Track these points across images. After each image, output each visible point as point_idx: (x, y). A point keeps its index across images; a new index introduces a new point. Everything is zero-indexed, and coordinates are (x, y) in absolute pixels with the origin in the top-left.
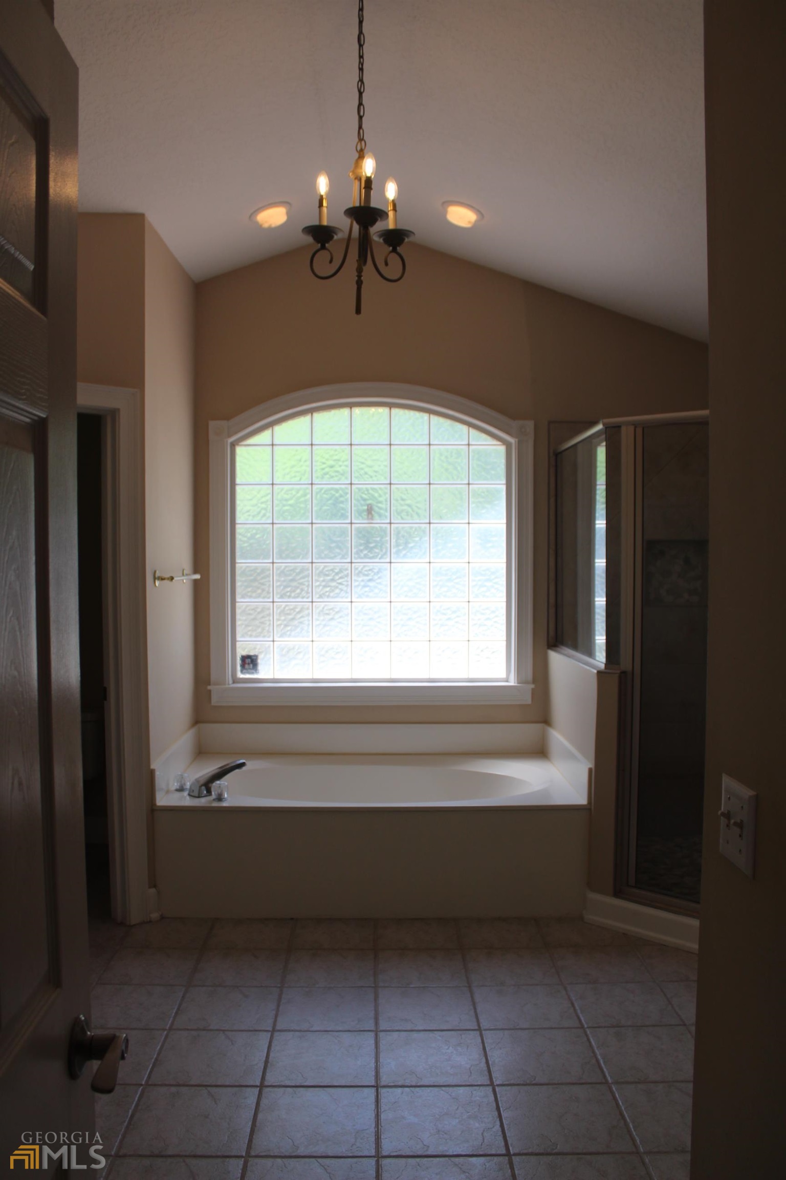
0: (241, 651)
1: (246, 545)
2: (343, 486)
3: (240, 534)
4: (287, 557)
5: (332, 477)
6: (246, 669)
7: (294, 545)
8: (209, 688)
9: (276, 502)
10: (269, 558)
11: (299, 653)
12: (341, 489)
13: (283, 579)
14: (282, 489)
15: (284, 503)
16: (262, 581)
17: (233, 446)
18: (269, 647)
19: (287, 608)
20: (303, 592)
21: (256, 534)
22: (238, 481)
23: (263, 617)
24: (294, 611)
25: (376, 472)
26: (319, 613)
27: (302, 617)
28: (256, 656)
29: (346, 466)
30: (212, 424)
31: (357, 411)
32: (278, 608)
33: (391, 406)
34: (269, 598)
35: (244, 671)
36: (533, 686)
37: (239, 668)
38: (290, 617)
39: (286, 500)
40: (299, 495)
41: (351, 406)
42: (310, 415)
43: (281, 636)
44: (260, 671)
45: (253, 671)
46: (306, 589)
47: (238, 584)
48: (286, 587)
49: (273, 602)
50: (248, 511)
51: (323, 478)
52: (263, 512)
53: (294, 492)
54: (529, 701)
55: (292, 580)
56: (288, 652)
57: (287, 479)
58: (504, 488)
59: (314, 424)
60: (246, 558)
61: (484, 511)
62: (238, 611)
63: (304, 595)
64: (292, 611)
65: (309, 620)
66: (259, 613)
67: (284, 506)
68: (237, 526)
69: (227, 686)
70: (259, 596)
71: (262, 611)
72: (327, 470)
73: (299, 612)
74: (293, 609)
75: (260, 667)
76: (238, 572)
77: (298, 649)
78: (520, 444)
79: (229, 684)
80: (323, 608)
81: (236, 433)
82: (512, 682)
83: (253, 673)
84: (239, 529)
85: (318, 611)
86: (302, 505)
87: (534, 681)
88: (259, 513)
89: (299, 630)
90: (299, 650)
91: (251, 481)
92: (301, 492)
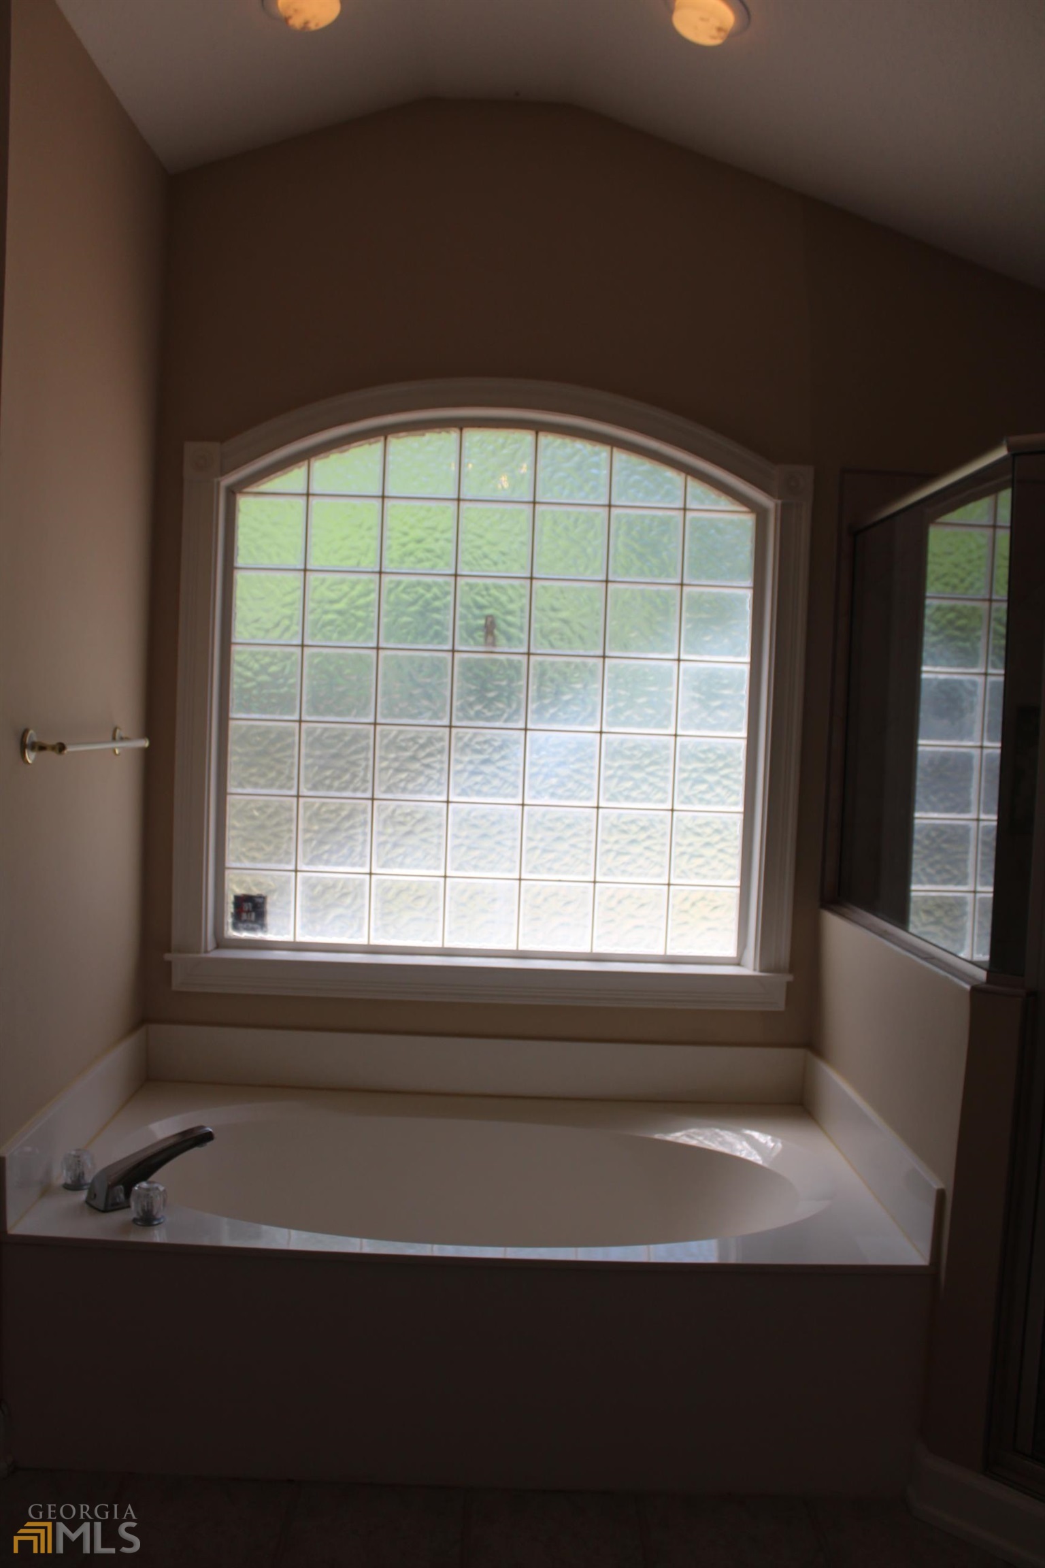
0: (235, 887)
1: (249, 685)
2: (440, 580)
3: (240, 664)
4: (329, 711)
5: (420, 561)
6: (245, 921)
7: (341, 689)
8: (167, 957)
9: (310, 605)
10: (292, 712)
11: (346, 895)
12: (436, 584)
13: (318, 753)
14: (323, 581)
15: (327, 607)
16: (279, 755)
17: (233, 493)
18: (288, 882)
19: (324, 809)
20: (357, 780)
21: (271, 664)
22: (240, 561)
23: (278, 824)
24: (338, 815)
25: (503, 554)
26: (385, 821)
27: (352, 827)
28: (263, 899)
29: (447, 540)
30: (192, 449)
31: (474, 437)
32: (306, 808)
33: (538, 428)
34: (290, 788)
35: (240, 925)
36: (790, 978)
37: (229, 919)
38: (331, 825)
39: (332, 602)
40: (354, 593)
41: (461, 424)
42: (382, 438)
43: (311, 862)
44: (269, 927)
45: (256, 926)
46: (361, 774)
47: (232, 759)
48: (323, 768)
49: (298, 796)
50: (257, 621)
51: (402, 562)
52: (286, 622)
53: (345, 588)
54: (781, 1006)
55: (336, 756)
56: (323, 892)
57: (334, 562)
58: (749, 594)
59: (390, 458)
60: (248, 710)
61: (707, 638)
62: (230, 811)
63: (359, 785)
64: (334, 815)
65: (365, 834)
66: (270, 816)
67: (326, 612)
68: (234, 649)
69: (203, 955)
70: (271, 784)
71: (276, 813)
72: (411, 546)
73: (349, 817)
74: (336, 811)
75: (270, 919)
76: (232, 736)
77: (343, 888)
78: (785, 513)
79: (206, 952)
80: (394, 811)
81: (236, 467)
82: (749, 969)
83: (253, 930)
84: (239, 655)
85: (383, 816)
86: (360, 613)
87: (792, 969)
88: (277, 625)
89: (345, 851)
90: (345, 891)
91: (266, 562)
92: (359, 588)
